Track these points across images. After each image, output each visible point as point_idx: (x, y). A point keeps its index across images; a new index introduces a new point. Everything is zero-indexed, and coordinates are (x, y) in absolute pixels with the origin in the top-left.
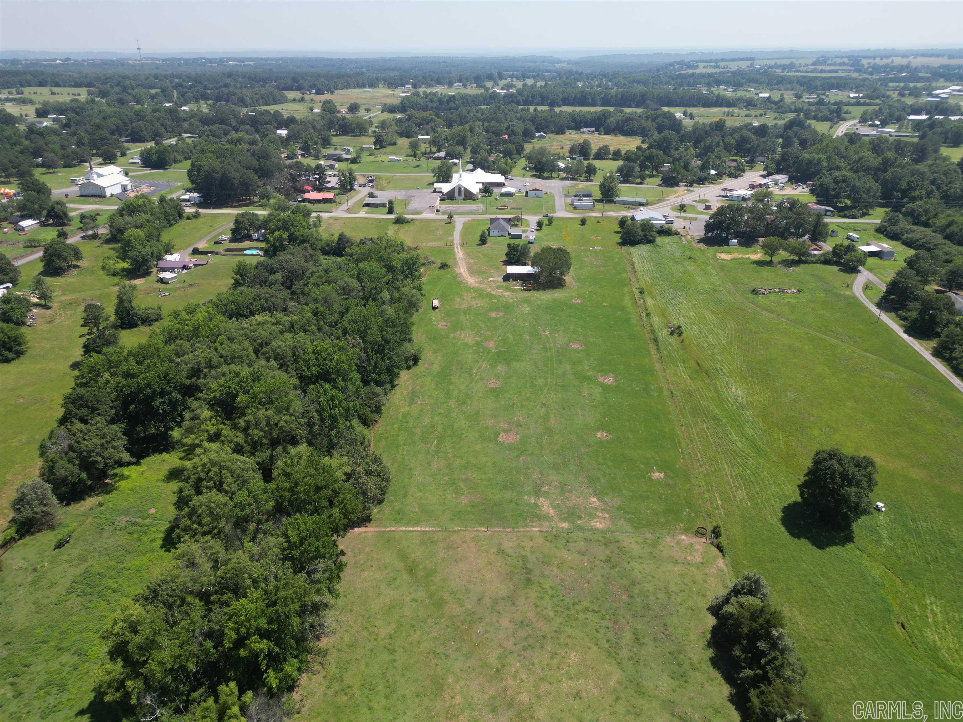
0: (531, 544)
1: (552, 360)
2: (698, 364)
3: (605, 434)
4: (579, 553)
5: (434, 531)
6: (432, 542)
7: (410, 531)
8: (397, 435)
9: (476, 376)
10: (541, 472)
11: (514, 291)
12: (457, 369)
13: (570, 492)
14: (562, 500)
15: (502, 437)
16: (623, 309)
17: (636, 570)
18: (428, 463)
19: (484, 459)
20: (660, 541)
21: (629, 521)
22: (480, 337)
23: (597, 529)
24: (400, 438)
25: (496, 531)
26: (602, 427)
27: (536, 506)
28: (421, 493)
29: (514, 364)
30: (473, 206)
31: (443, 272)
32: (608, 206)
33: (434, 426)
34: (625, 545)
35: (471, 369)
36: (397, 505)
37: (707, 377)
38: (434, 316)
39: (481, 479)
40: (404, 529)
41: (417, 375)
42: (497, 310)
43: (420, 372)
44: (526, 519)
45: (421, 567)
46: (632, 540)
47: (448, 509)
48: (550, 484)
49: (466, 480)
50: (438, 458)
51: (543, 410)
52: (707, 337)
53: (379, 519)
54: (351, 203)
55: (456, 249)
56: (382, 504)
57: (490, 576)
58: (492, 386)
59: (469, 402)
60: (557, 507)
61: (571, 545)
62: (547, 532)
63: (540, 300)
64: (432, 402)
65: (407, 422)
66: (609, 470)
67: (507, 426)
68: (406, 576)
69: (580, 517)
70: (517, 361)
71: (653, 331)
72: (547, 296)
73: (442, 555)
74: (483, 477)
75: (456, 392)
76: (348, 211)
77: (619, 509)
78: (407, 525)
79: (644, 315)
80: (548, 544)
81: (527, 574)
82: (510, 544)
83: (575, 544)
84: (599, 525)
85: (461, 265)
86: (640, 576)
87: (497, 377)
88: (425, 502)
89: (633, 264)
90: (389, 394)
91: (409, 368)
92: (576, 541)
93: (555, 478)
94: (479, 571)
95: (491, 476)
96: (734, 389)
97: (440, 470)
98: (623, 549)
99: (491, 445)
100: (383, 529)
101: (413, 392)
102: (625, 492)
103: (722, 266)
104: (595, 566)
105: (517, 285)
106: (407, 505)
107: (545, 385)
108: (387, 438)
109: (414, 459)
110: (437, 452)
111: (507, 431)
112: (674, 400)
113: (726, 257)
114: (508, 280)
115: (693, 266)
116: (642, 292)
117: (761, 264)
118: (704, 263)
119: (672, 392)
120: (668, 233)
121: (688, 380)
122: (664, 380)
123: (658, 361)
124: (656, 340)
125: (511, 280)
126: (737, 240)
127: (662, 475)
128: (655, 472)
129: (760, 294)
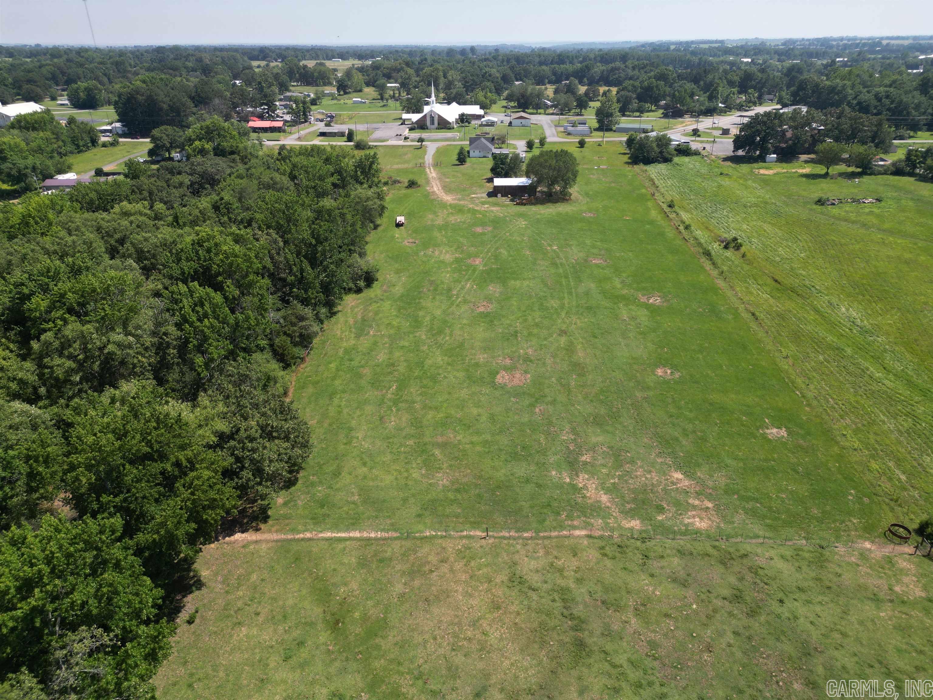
0: (574, 563)
1: (566, 277)
2: (776, 281)
3: (669, 371)
4: (674, 580)
5: (385, 539)
6: (381, 561)
7: (340, 540)
8: (334, 379)
9: (457, 298)
10: (573, 431)
11: (504, 206)
12: (429, 290)
13: (632, 462)
14: (620, 477)
15: (502, 378)
16: (652, 222)
17: (802, 620)
18: (381, 418)
19: (475, 411)
20: (826, 553)
21: (753, 513)
22: (461, 253)
23: (698, 532)
24: (337, 382)
25: (504, 538)
26: (662, 362)
27: (574, 488)
28: (365, 469)
29: (512, 283)
30: (449, 134)
31: (410, 191)
32: (607, 134)
33: (393, 365)
34: (761, 562)
35: (449, 290)
36: (320, 491)
37: (795, 295)
38: (397, 233)
39: (472, 443)
40: (329, 534)
41: (371, 299)
42: (483, 224)
43: (376, 296)
44: (558, 514)
45: (357, 615)
46: (772, 553)
47: (413, 495)
48: (593, 449)
49: (443, 446)
50: (398, 410)
51: (563, 340)
52: (776, 251)
53: (286, 517)
54: (302, 133)
55: (428, 170)
56: (293, 489)
57: (497, 634)
58: (482, 309)
59: (447, 331)
60: (612, 490)
61: (654, 565)
62: (601, 537)
63: (540, 214)
64: (392, 332)
65: (351, 360)
66: (691, 426)
67: (508, 362)
68: (324, 636)
69: (660, 509)
70: (515, 279)
71: (700, 244)
72: (548, 210)
73: (399, 588)
74: (475, 439)
75: (428, 319)
76: (299, 139)
77: (728, 491)
78: (336, 527)
79: (682, 228)
80: (608, 563)
81: (575, 629)
82: (533, 564)
83: (663, 563)
84: (700, 524)
85: (434, 184)
86: (815, 635)
87: (489, 299)
88: (371, 484)
89: (652, 180)
90: (326, 322)
91: (359, 291)
92: (662, 557)
93: (600, 439)
94: (474, 623)
95: (488, 437)
96: (843, 309)
97: (401, 430)
98: (761, 572)
99: (486, 390)
100: (290, 537)
101: (364, 320)
102: (729, 461)
103: (765, 182)
104: (715, 611)
105: (506, 201)
106: (338, 490)
107: (562, 307)
108: (317, 383)
109: (358, 413)
110: (396, 403)
111: (508, 369)
112: (761, 324)
113: (766, 172)
114: (496, 195)
115: (728, 181)
116: (671, 205)
117: (813, 177)
118: (741, 178)
119: (754, 314)
120: (687, 153)
121: (770, 300)
122: (735, 299)
123: (719, 277)
124: (708, 254)
125: (499, 195)
126: (775, 155)
127: (783, 432)
128: (770, 428)
129: (829, 205)
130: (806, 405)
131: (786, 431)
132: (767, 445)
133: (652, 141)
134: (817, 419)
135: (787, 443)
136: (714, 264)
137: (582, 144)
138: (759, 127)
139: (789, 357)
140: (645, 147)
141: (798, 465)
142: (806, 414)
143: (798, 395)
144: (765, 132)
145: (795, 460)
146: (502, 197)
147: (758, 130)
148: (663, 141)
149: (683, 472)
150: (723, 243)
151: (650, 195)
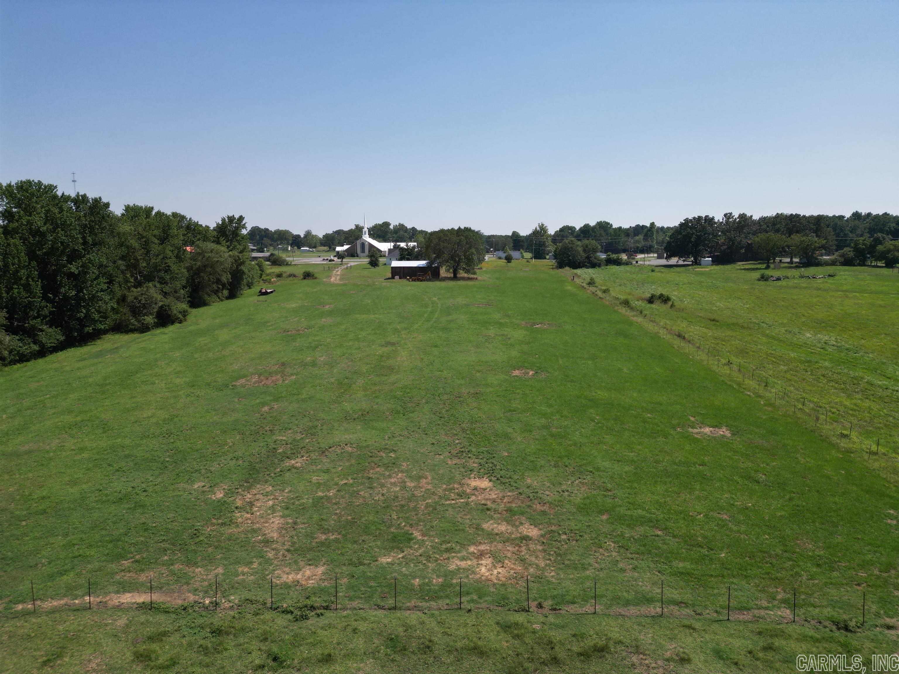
1: (432, 313)
2: (713, 320)
3: (531, 373)
14: (343, 488)
22: (313, 303)
23: (475, 589)
26: (524, 365)
31: (303, 281)
38: (254, 298)
55: (335, 271)
67: (276, 367)
69: (399, 542)
79: (598, 292)
84: (492, 572)
85: (333, 277)
105: (403, 280)
112: (689, 342)
113: (702, 270)
114: (393, 277)
115: (659, 274)
116: (591, 283)
117: (753, 269)
118: (673, 272)
119: (680, 336)
120: (618, 262)
121: (706, 331)
122: (656, 328)
123: (636, 316)
124: (626, 303)
125: (397, 277)
126: (711, 259)
127: (723, 432)
128: (697, 426)
129: (774, 280)
130: (765, 405)
131: (730, 430)
132: (690, 444)
133: (578, 246)
134: (788, 418)
135: (732, 443)
136: (632, 309)
137: (509, 259)
138: (689, 230)
139: (731, 363)
140: (570, 251)
141: (757, 471)
142: (767, 413)
143: (749, 395)
144: (697, 235)
145: (750, 464)
146: (400, 278)
147: (688, 233)
148: (589, 247)
149: (493, 479)
150: (647, 300)
151: (570, 280)
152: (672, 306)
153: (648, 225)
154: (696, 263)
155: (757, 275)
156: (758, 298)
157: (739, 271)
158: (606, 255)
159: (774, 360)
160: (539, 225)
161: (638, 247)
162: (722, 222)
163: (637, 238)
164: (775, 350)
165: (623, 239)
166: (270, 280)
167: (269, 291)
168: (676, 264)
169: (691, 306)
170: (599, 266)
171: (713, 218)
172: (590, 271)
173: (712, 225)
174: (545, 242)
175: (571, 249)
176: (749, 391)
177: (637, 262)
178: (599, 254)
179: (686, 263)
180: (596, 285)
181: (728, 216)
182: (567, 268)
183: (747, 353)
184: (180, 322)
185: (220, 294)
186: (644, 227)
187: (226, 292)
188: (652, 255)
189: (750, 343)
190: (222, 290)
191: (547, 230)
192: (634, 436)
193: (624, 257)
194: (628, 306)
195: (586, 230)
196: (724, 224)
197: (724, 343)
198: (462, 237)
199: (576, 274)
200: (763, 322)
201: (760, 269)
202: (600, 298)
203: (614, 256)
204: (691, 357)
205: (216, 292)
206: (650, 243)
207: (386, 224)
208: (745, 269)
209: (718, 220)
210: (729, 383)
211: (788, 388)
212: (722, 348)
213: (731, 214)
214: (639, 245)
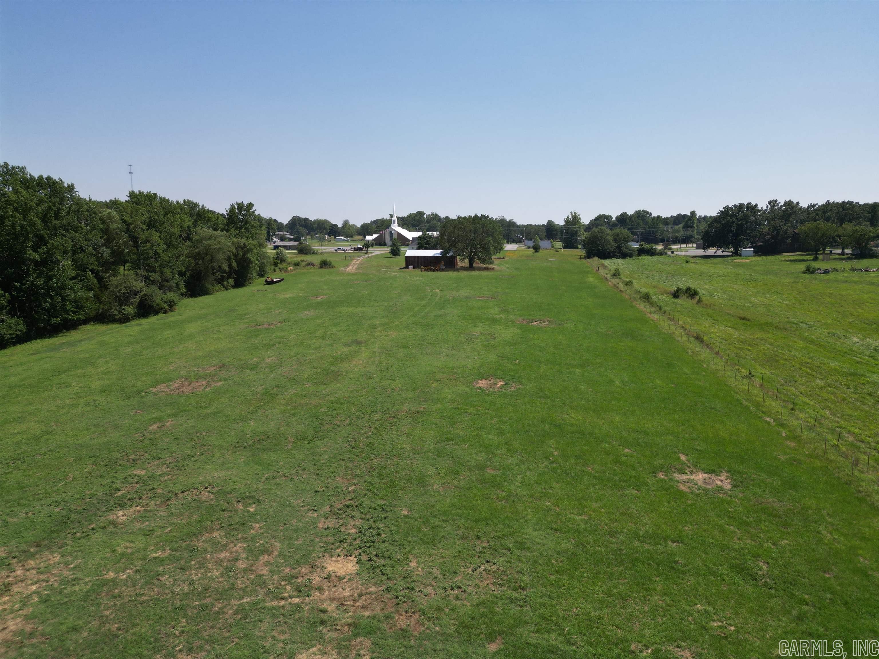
2: (744, 319)
3: (501, 383)
11: (410, 272)
15: (166, 386)
26: (498, 372)
55: (355, 260)
67: (211, 369)
71: (639, 293)
72: (459, 274)
79: (621, 285)
85: (351, 267)
105: (417, 270)
111: (197, 376)
112: (707, 346)
113: (741, 261)
114: (407, 267)
115: (693, 265)
116: (616, 274)
117: (800, 261)
118: (710, 264)
119: (698, 338)
120: (652, 253)
121: (731, 331)
122: (673, 328)
123: (654, 313)
124: (646, 297)
125: (411, 267)
126: (752, 249)
127: (721, 481)
128: (688, 470)
129: (821, 273)
130: (788, 438)
131: (731, 479)
132: (669, 502)
133: (608, 234)
134: (817, 461)
135: (729, 503)
136: (652, 304)
137: (536, 249)
138: (729, 218)
139: (753, 376)
140: (599, 240)
141: (757, 556)
142: (788, 451)
143: (768, 423)
144: (738, 225)
145: (748, 542)
146: (414, 268)
147: (728, 221)
148: (620, 236)
149: (364, 558)
150: (672, 294)
151: (594, 271)
152: (699, 301)
153: (689, 214)
154: (736, 253)
155: (802, 267)
156: (800, 292)
157: (784, 263)
158: (638, 244)
159: (809, 371)
160: (572, 214)
161: (677, 237)
162: (766, 210)
163: (676, 227)
164: (811, 358)
165: (661, 227)
166: (287, 268)
167: (275, 280)
168: (714, 254)
169: (721, 301)
170: (631, 256)
171: (756, 206)
172: (620, 261)
173: (755, 212)
174: (577, 231)
175: (600, 238)
176: (769, 416)
177: (673, 252)
178: (630, 243)
179: (725, 253)
180: (622, 276)
181: (773, 203)
182: (596, 258)
183: (777, 361)
184: (165, 312)
185: (225, 283)
186: (685, 216)
187: (231, 281)
188: (691, 245)
189: (783, 349)
190: (228, 279)
191: (580, 218)
192: (594, 485)
193: (659, 247)
194: (648, 301)
195: (623, 219)
196: (769, 213)
197: (750, 348)
198: (478, 225)
199: (603, 265)
200: (802, 322)
201: (807, 260)
202: (621, 291)
203: (647, 246)
204: (705, 366)
205: (220, 281)
206: (691, 233)
207: (421, 214)
208: (790, 260)
209: (762, 208)
210: (745, 403)
211: (822, 412)
212: (746, 355)
213: (776, 201)
214: (677, 235)
